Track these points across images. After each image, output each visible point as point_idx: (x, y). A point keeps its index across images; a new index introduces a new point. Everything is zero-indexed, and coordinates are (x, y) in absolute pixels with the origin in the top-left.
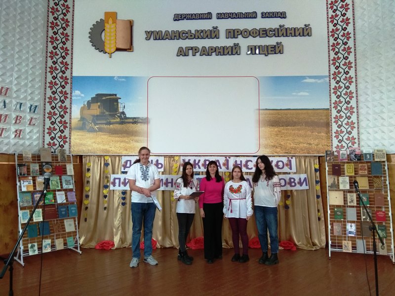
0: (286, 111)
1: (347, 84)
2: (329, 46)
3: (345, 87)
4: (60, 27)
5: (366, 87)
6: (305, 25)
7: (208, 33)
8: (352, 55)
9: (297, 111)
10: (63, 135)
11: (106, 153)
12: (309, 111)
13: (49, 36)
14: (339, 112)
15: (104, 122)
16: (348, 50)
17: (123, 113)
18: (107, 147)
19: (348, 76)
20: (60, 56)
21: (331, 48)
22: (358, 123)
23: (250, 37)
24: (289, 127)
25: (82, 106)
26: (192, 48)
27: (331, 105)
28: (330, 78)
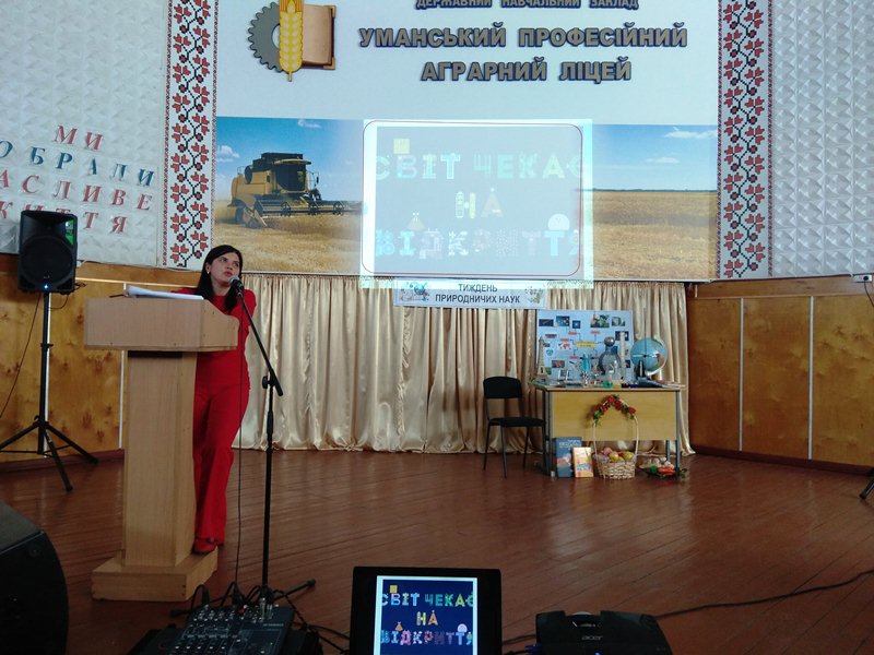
0: (634, 194)
1: (753, 143)
2: (720, 68)
3: (748, 149)
4: (193, 17)
5: (786, 149)
6: (675, 25)
7: (485, 35)
8: (764, 85)
9: (655, 195)
10: (199, 232)
11: (282, 270)
12: (678, 195)
13: (173, 35)
14: (735, 196)
15: (279, 209)
16: (756, 76)
17: (315, 192)
18: (283, 258)
19: (754, 127)
20: (192, 75)
21: (724, 71)
22: (770, 218)
23: (567, 45)
24: (639, 226)
25: (236, 176)
26: (452, 64)
27: (719, 184)
28: (720, 130)
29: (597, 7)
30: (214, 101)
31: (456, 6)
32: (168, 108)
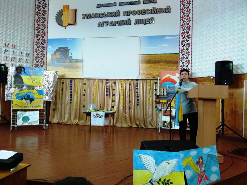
1: (188, 39)
2: (180, 18)
6: (167, 6)
8: (191, 22)
12: (167, 55)
13: (36, 19)
14: (183, 55)
17: (71, 57)
19: (188, 34)
20: (41, 29)
25: (52, 53)
26: (106, 22)
27: (179, 51)
28: (180, 36)
29: (145, 3)
30: (47, 35)
31: (107, 6)
32: (34, 37)
